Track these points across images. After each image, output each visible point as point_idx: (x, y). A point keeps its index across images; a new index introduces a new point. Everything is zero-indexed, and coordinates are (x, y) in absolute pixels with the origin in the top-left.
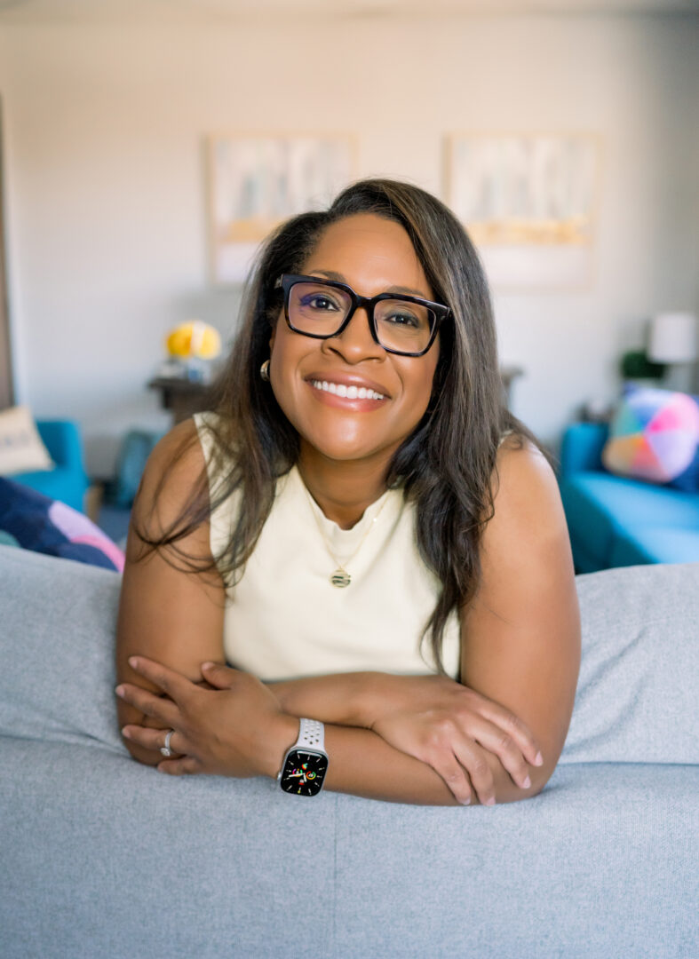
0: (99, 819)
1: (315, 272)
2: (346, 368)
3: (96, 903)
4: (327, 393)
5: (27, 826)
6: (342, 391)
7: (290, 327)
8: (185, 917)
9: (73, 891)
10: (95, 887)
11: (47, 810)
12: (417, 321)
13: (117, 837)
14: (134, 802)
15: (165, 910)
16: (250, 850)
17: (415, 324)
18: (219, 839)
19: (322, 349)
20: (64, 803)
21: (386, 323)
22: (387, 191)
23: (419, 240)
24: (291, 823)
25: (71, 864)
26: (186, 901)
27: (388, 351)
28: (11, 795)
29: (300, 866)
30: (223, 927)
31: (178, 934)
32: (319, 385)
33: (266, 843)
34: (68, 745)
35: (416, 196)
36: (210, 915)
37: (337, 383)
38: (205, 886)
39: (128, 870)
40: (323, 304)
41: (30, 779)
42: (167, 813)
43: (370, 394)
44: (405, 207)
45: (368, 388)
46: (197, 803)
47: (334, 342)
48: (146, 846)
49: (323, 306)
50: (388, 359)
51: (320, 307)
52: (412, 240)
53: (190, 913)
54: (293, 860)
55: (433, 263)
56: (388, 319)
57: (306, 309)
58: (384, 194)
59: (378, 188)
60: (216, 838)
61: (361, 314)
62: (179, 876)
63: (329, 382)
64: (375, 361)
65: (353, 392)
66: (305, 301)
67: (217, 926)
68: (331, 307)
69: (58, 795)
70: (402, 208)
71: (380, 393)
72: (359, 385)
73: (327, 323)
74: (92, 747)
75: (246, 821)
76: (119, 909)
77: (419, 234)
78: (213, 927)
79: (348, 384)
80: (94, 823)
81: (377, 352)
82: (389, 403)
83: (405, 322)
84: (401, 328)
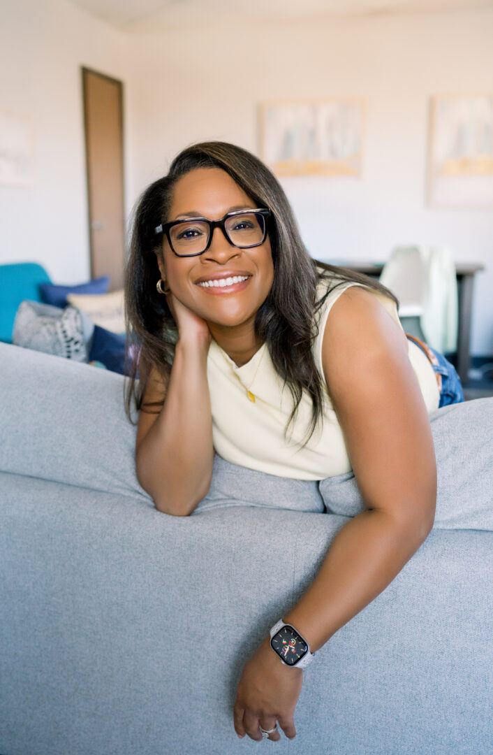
0: (140, 546)
1: (178, 216)
2: (220, 267)
3: (136, 602)
4: (214, 287)
5: (95, 547)
6: (222, 283)
7: (176, 254)
8: (193, 616)
9: (122, 593)
10: (136, 591)
11: (108, 537)
12: (252, 224)
13: (151, 559)
14: (162, 536)
15: (180, 610)
16: (237, 574)
17: (251, 227)
18: (217, 565)
19: (201, 262)
20: (118, 534)
21: (234, 231)
22: (205, 151)
23: (235, 173)
24: (264, 557)
25: (122, 574)
26: (194, 606)
27: (241, 248)
28: (85, 526)
29: (270, 588)
30: (218, 625)
31: (189, 628)
32: (206, 284)
33: (248, 570)
34: (124, 496)
35: (222, 147)
36: (209, 617)
37: (218, 279)
38: (206, 596)
39: (157, 581)
40: (189, 234)
41: (98, 516)
42: (183, 545)
43: (240, 279)
44: (220, 156)
45: (237, 276)
46: (203, 539)
47: (207, 255)
48: (169, 566)
49: (191, 235)
50: (243, 254)
51: (189, 236)
52: (231, 176)
53: (196, 614)
54: (265, 584)
55: (248, 184)
56: (235, 229)
57: (182, 240)
58: (203, 153)
59: (198, 151)
60: (215, 564)
61: (217, 231)
62: (190, 588)
63: (213, 280)
64: (236, 257)
65: (230, 281)
66: (181, 236)
67: (214, 625)
68: (196, 234)
69: (115, 528)
70: (218, 157)
71: (245, 276)
72: (232, 276)
73: (198, 244)
74: (139, 500)
75: (234, 554)
76: (151, 608)
77: (234, 169)
78: (211, 625)
79: (225, 277)
80: (137, 548)
81: (236, 251)
82: (253, 279)
83: (244, 227)
84: (243, 232)
